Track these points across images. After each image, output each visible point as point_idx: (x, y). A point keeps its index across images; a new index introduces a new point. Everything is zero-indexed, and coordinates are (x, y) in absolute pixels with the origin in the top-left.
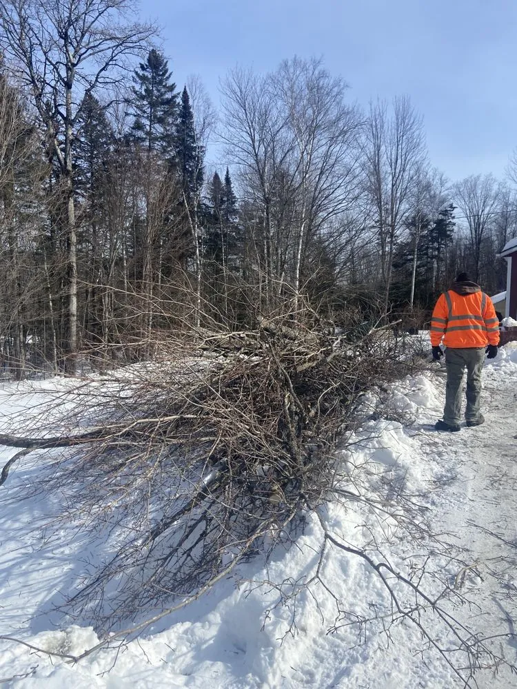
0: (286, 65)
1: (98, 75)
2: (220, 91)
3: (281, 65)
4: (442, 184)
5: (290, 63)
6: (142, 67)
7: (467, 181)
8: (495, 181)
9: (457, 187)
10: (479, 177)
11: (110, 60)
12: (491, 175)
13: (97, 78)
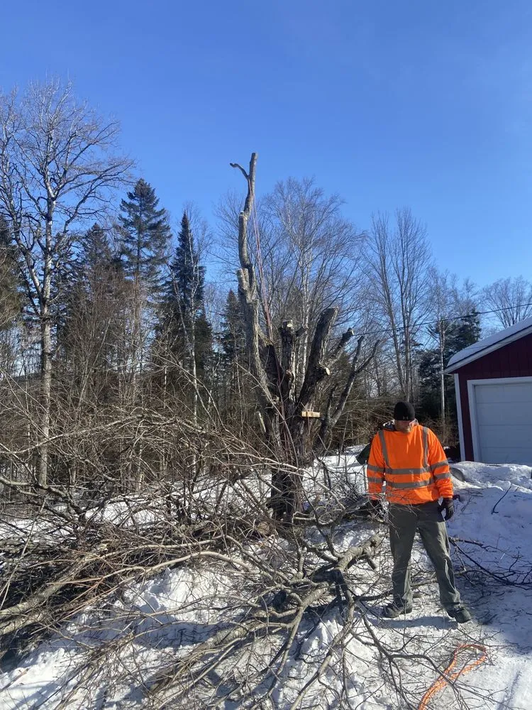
0: (280, 186)
1: (77, 207)
2: (214, 215)
3: (276, 186)
4: (468, 289)
5: (285, 184)
6: (131, 196)
7: (498, 284)
8: (527, 283)
9: (487, 291)
10: (509, 280)
11: (89, 193)
12: (521, 277)
13: (76, 210)
